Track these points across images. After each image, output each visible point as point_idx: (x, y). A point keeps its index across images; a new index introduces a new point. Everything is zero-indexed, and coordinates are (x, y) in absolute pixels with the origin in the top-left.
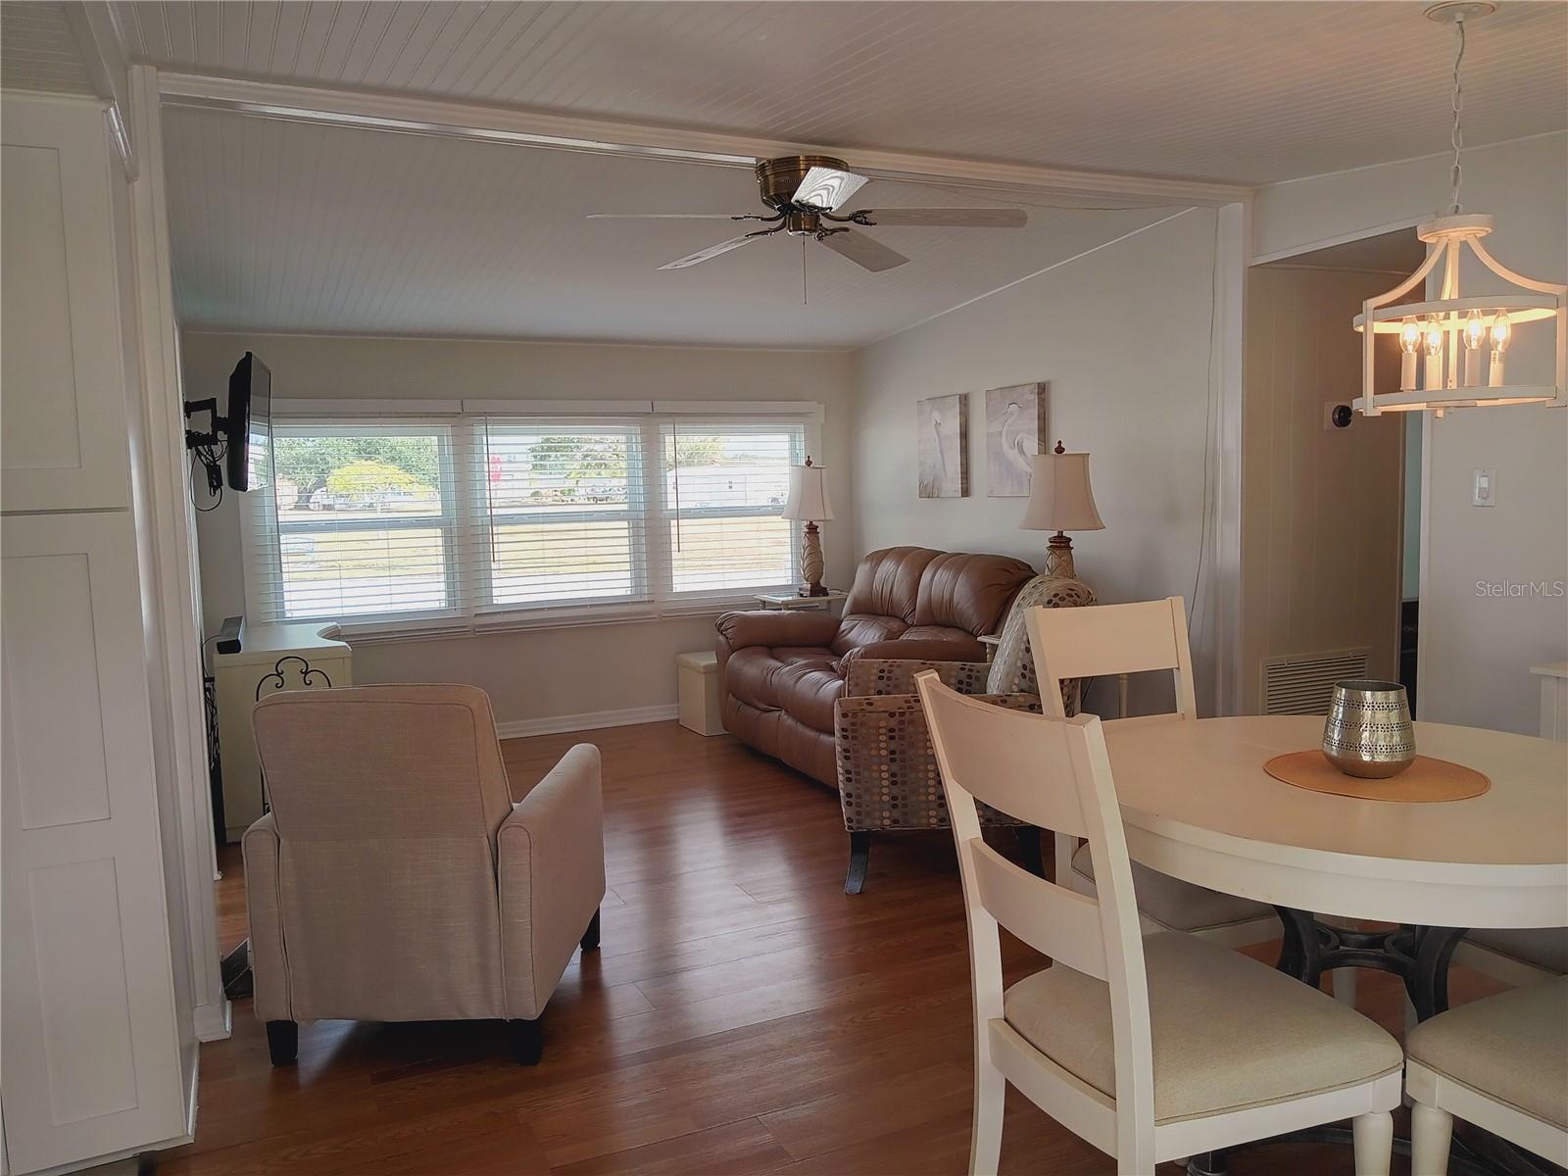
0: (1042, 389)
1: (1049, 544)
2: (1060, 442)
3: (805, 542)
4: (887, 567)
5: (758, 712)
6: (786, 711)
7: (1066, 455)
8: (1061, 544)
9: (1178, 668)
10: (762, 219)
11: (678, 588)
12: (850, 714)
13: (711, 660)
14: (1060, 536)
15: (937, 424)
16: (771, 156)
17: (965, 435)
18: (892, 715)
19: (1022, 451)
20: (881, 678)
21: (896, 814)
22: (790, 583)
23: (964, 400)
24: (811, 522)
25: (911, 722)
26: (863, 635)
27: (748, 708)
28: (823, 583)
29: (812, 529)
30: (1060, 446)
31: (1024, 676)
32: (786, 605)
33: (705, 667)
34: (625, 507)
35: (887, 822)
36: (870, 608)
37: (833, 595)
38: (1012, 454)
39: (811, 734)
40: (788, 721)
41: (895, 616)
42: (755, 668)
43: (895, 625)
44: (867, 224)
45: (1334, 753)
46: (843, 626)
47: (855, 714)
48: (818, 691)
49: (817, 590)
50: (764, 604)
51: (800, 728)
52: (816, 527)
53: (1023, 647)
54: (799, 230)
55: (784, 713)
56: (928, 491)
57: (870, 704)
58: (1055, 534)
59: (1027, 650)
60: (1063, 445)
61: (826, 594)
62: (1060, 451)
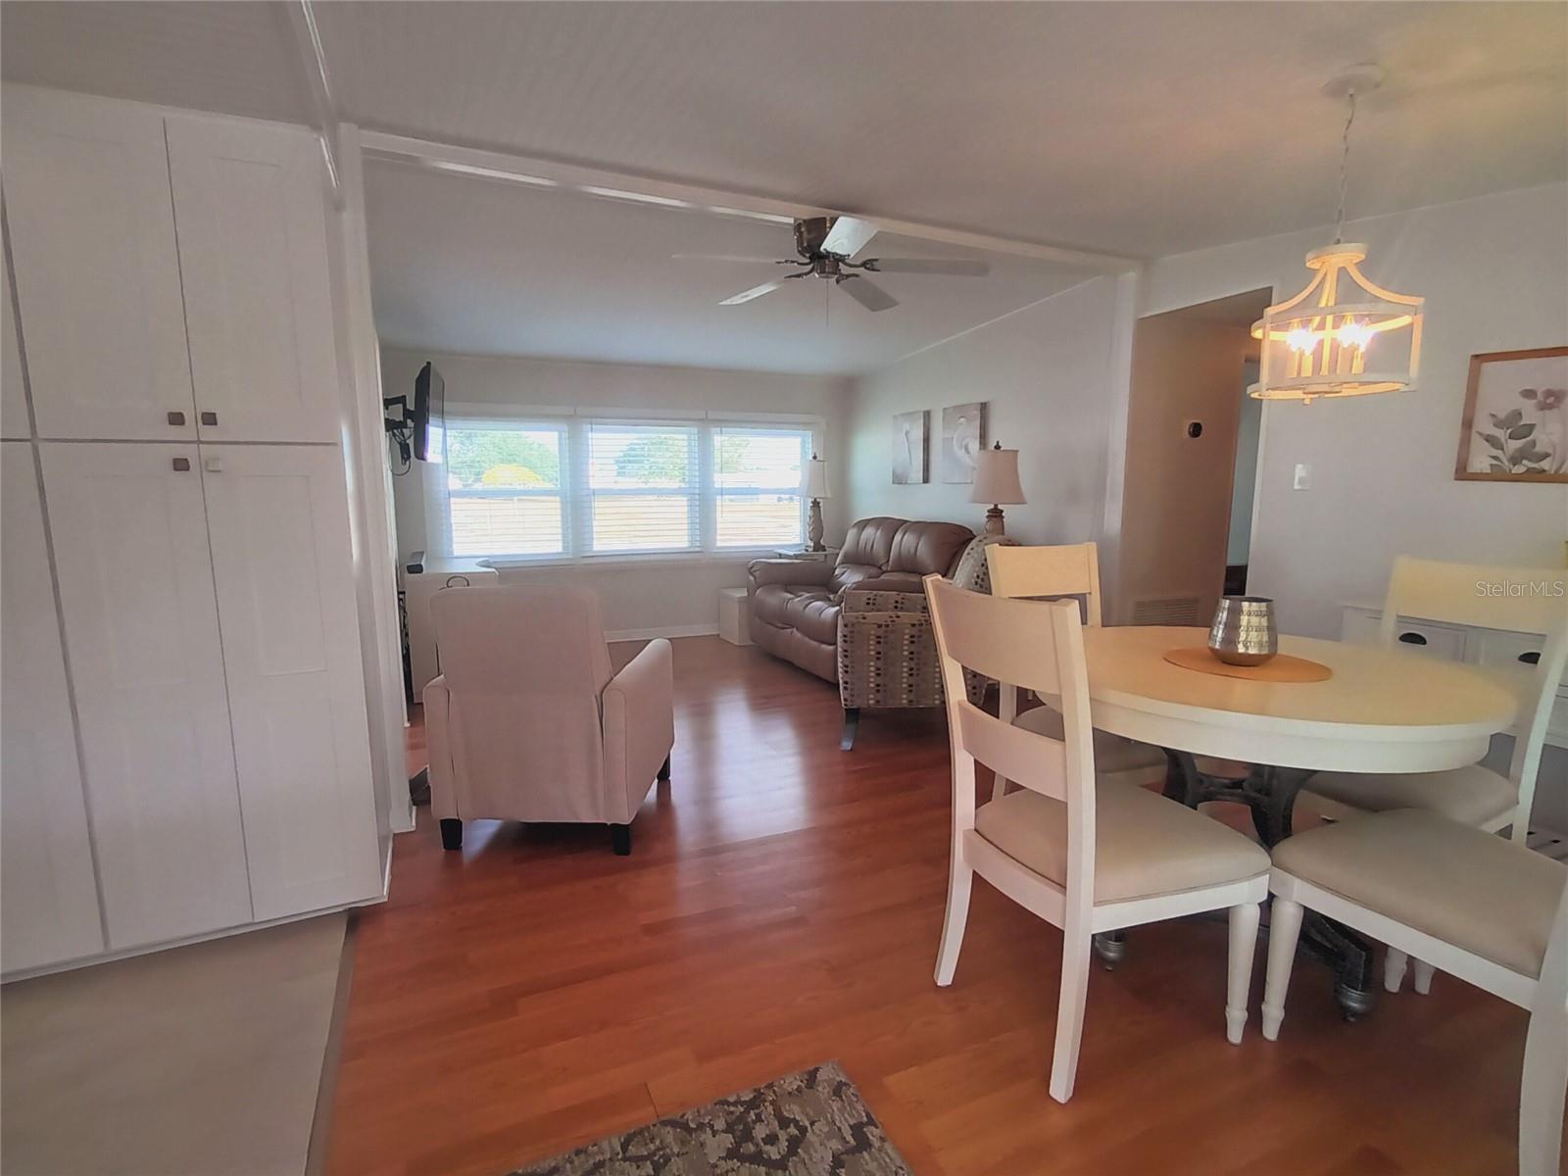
0: (984, 407)
1: (987, 514)
3: (810, 512)
4: (869, 532)
5: (776, 629)
6: (797, 629)
7: (1004, 451)
8: (996, 514)
9: (1090, 593)
10: (799, 264)
12: (850, 626)
13: (744, 593)
14: (995, 508)
15: (907, 433)
16: (806, 218)
17: (927, 440)
18: (880, 626)
19: (967, 450)
20: (868, 604)
21: (879, 696)
22: (799, 543)
23: (927, 415)
24: (815, 499)
25: (893, 632)
26: (850, 578)
27: (770, 626)
28: (822, 543)
29: (816, 504)
30: (997, 445)
32: (796, 557)
33: (740, 598)
34: (685, 486)
35: (871, 702)
36: (856, 560)
37: (829, 551)
38: (961, 453)
39: (815, 643)
40: (799, 635)
41: (874, 566)
42: (775, 599)
43: (873, 571)
44: (873, 270)
45: (1217, 646)
46: (837, 572)
47: (853, 625)
48: (819, 615)
49: (818, 547)
50: (781, 556)
51: (806, 640)
52: (819, 503)
53: (973, 581)
54: (824, 272)
55: (795, 629)
56: (899, 480)
57: (864, 618)
58: (992, 506)
59: (976, 583)
60: (1000, 444)
61: (825, 550)
62: (998, 448)
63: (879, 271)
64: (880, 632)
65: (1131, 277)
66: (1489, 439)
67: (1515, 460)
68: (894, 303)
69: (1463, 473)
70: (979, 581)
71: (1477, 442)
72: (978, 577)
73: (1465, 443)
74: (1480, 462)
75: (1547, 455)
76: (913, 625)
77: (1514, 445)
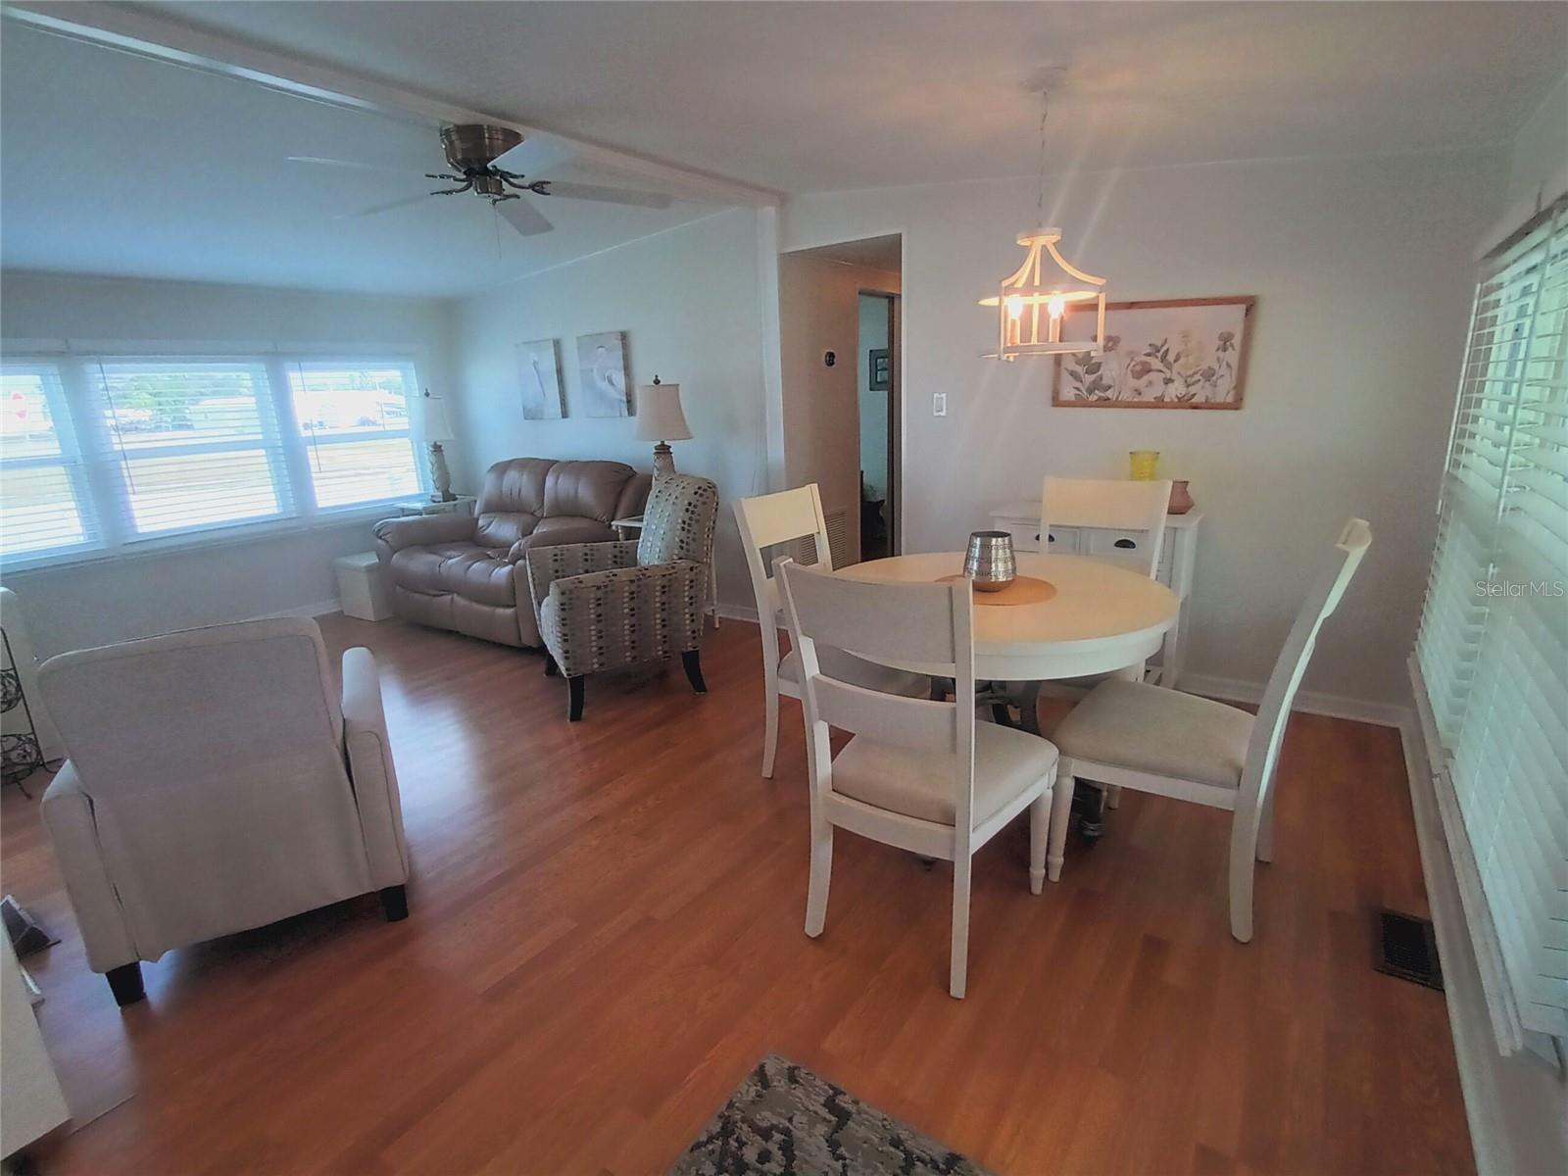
0: (624, 337)
1: (655, 451)
2: (656, 376)
3: (433, 459)
4: (512, 475)
5: (427, 597)
6: (458, 594)
7: (663, 386)
8: (663, 450)
9: (819, 532)
10: (455, 179)
11: (321, 504)
13: (372, 559)
14: (663, 444)
15: (535, 364)
16: (460, 122)
18: (599, 588)
19: (611, 382)
20: (556, 559)
21: (603, 659)
22: (418, 492)
23: (557, 344)
24: (435, 443)
25: (612, 591)
26: (503, 529)
27: (417, 596)
28: (451, 491)
29: (437, 449)
30: (657, 379)
31: (682, 548)
32: (426, 511)
33: (367, 567)
34: (260, 437)
35: (596, 666)
37: (462, 499)
38: (604, 385)
39: (487, 609)
40: (460, 601)
41: (525, 512)
42: (420, 563)
43: (527, 518)
44: (543, 193)
45: (973, 577)
46: (481, 523)
47: (571, 591)
48: (490, 575)
49: (448, 496)
50: (404, 512)
51: (476, 606)
52: (440, 447)
53: (679, 527)
54: (488, 192)
55: (455, 595)
56: (531, 414)
57: (581, 582)
58: (659, 443)
59: (683, 529)
60: (659, 378)
61: (455, 499)
62: (657, 382)
63: (549, 194)
64: (600, 594)
65: (770, 211)
66: (1073, 374)
67: (1090, 391)
68: (548, 227)
69: (1057, 402)
70: (686, 526)
71: (1066, 377)
72: (684, 522)
73: (1057, 376)
74: (1068, 393)
75: (1110, 387)
76: (632, 581)
77: (1090, 378)
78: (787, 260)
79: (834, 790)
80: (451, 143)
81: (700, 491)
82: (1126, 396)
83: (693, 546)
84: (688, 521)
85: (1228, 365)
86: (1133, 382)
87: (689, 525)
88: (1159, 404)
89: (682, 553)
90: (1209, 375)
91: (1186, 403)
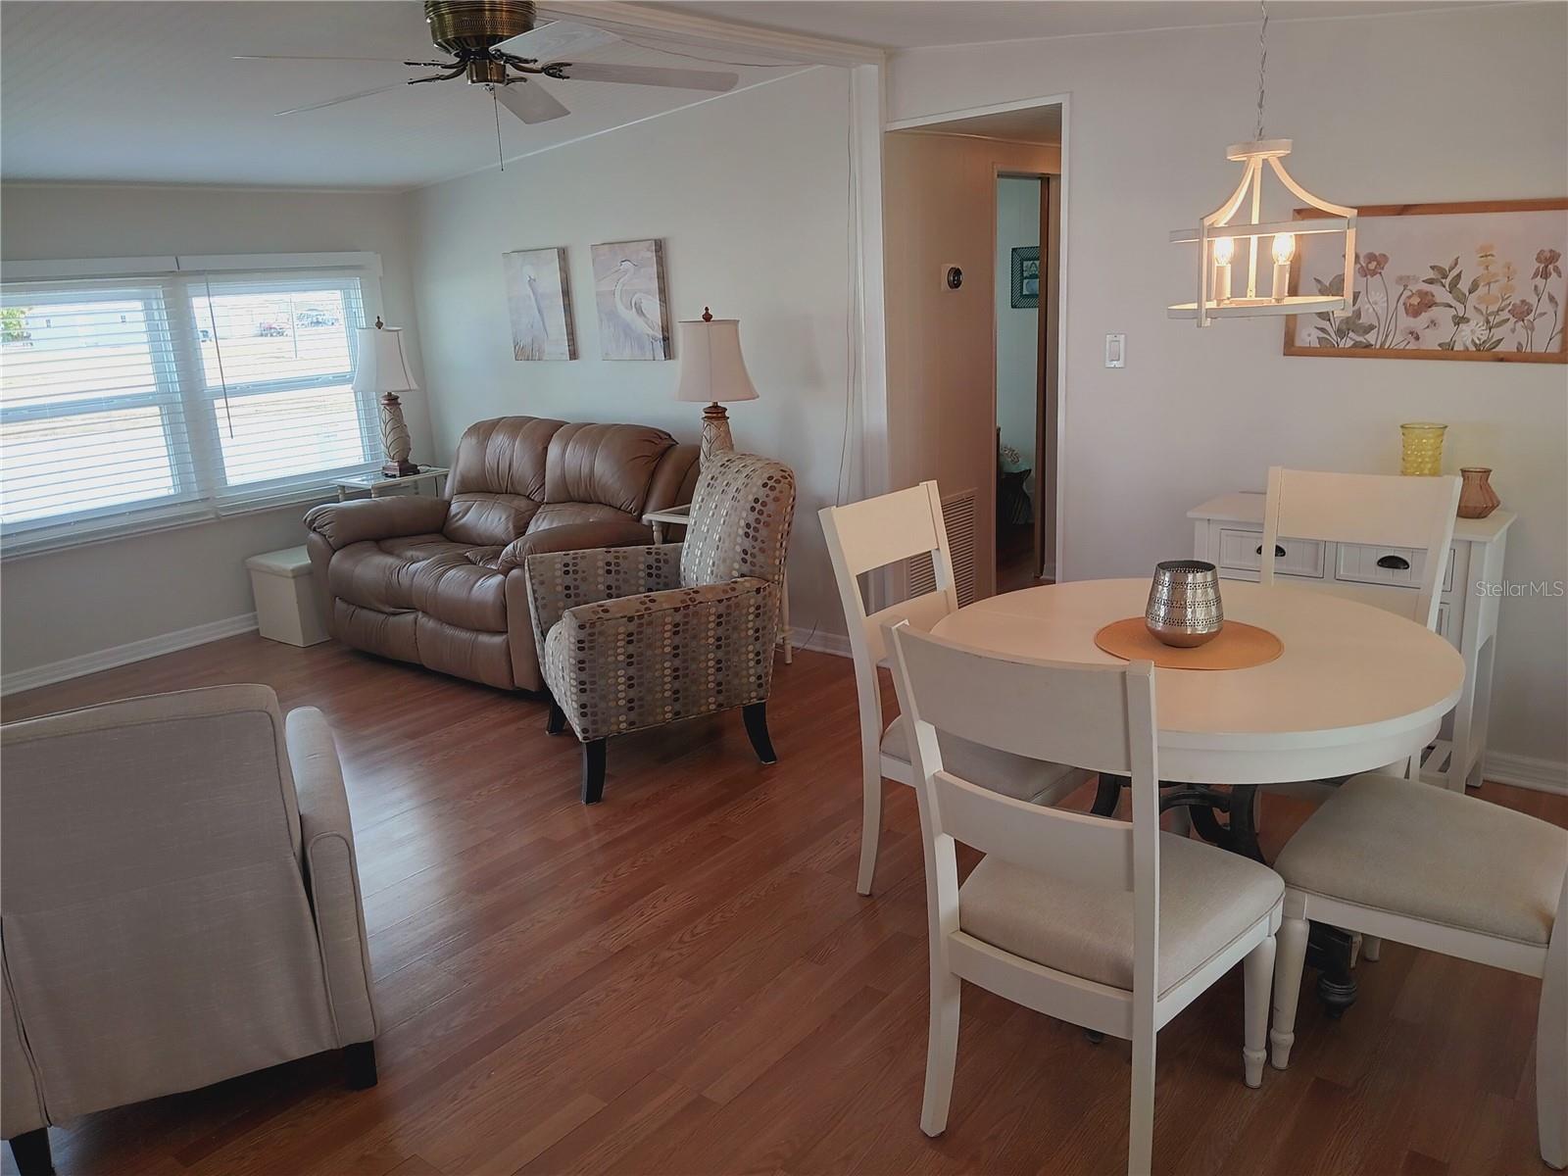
0: (659, 246)
1: (704, 415)
2: (707, 309)
3: (386, 415)
4: (499, 441)
5: (382, 617)
6: (427, 613)
7: (716, 322)
8: (716, 414)
9: (938, 549)
10: (444, 67)
11: (232, 481)
12: (588, 625)
13: (301, 559)
14: (715, 406)
15: (531, 281)
17: (567, 293)
18: (631, 619)
19: (640, 311)
20: (567, 573)
21: (633, 716)
22: (362, 461)
23: (563, 254)
24: (390, 394)
25: (650, 623)
28: (411, 460)
29: (392, 401)
30: (707, 313)
31: (744, 561)
32: (382, 491)
33: (293, 570)
34: (153, 389)
35: (623, 726)
36: (481, 486)
37: (427, 472)
38: (630, 315)
39: (465, 635)
40: (426, 622)
41: (517, 494)
42: (371, 567)
43: (521, 504)
44: (564, 78)
45: (1160, 626)
46: (454, 508)
47: (593, 625)
49: (407, 468)
51: (449, 631)
52: (397, 398)
53: (741, 532)
54: (486, 80)
55: (420, 614)
56: (527, 353)
57: (606, 611)
58: (711, 404)
59: (747, 535)
60: (710, 311)
61: (418, 472)
62: (707, 317)
63: (568, 78)
64: (632, 627)
65: (871, 71)
67: (1342, 333)
68: (559, 111)
69: (1291, 347)
70: (751, 532)
72: (748, 526)
74: (1308, 336)
75: (1371, 328)
76: (677, 610)
78: (895, 142)
79: (961, 930)
80: (440, 16)
81: (771, 483)
82: (1397, 341)
83: (760, 558)
84: (753, 525)
85: (1552, 299)
86: (1406, 322)
87: (756, 530)
88: (1447, 352)
89: (745, 569)
90: (1522, 312)
91: (1486, 353)
